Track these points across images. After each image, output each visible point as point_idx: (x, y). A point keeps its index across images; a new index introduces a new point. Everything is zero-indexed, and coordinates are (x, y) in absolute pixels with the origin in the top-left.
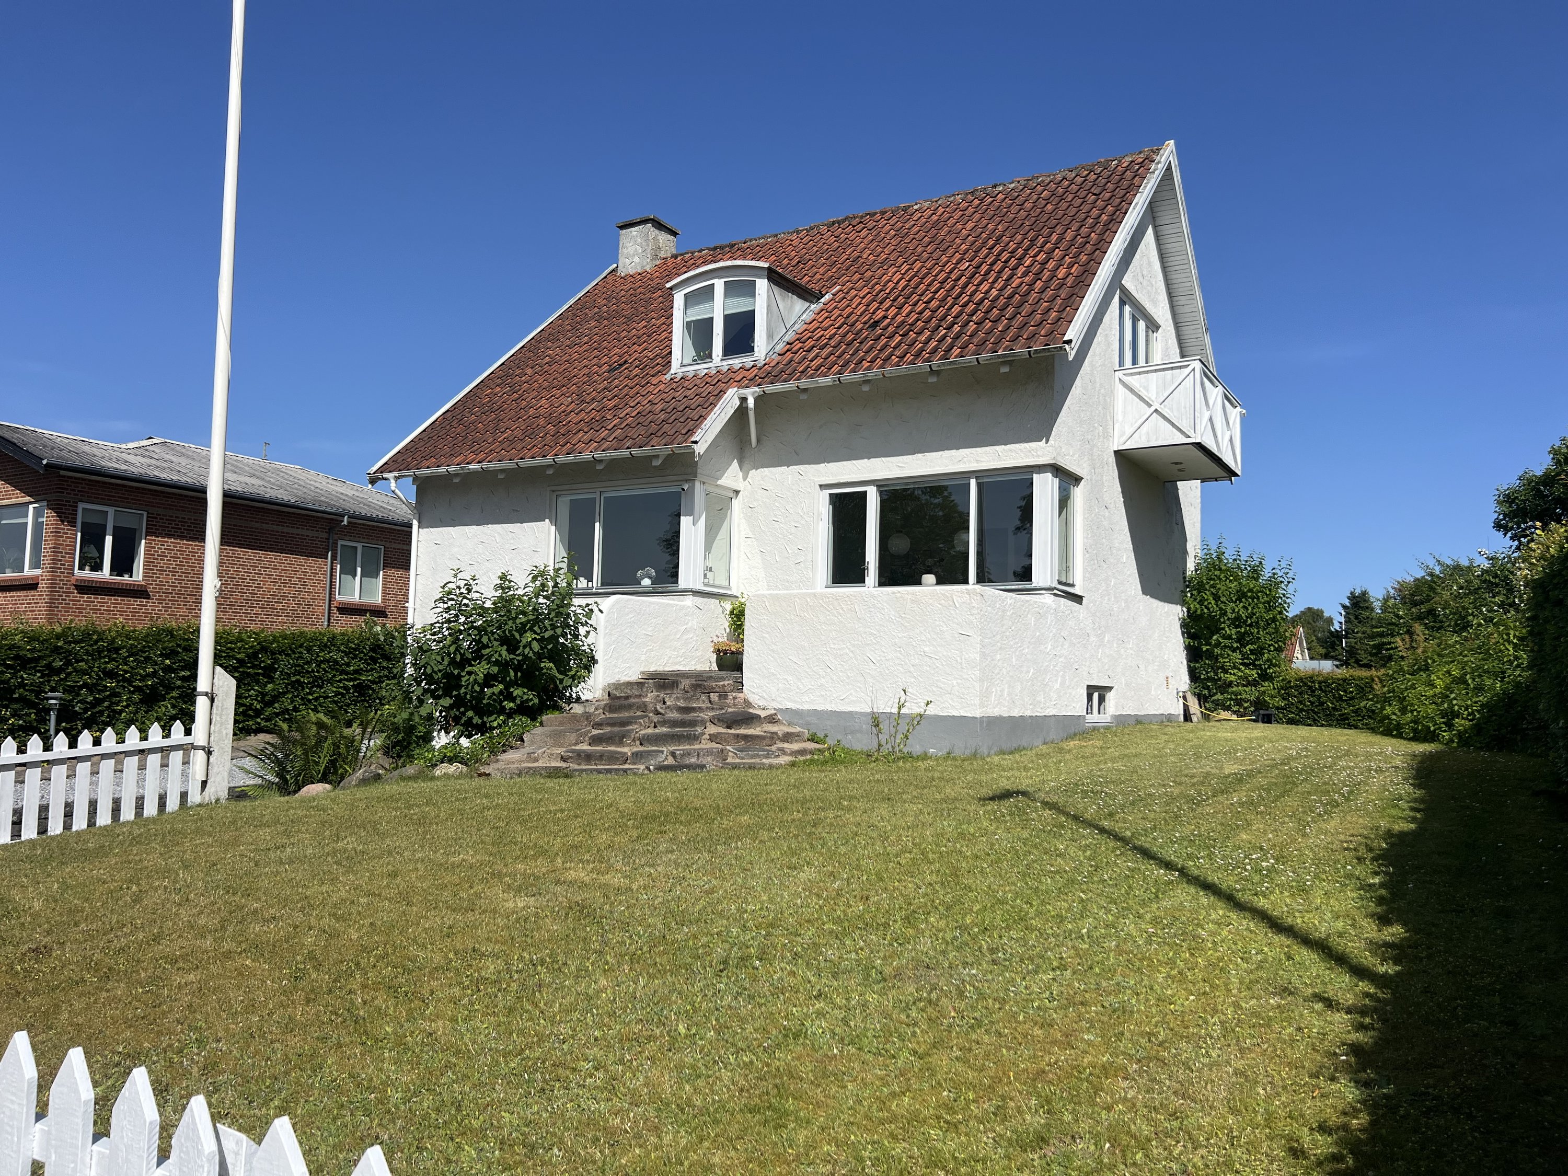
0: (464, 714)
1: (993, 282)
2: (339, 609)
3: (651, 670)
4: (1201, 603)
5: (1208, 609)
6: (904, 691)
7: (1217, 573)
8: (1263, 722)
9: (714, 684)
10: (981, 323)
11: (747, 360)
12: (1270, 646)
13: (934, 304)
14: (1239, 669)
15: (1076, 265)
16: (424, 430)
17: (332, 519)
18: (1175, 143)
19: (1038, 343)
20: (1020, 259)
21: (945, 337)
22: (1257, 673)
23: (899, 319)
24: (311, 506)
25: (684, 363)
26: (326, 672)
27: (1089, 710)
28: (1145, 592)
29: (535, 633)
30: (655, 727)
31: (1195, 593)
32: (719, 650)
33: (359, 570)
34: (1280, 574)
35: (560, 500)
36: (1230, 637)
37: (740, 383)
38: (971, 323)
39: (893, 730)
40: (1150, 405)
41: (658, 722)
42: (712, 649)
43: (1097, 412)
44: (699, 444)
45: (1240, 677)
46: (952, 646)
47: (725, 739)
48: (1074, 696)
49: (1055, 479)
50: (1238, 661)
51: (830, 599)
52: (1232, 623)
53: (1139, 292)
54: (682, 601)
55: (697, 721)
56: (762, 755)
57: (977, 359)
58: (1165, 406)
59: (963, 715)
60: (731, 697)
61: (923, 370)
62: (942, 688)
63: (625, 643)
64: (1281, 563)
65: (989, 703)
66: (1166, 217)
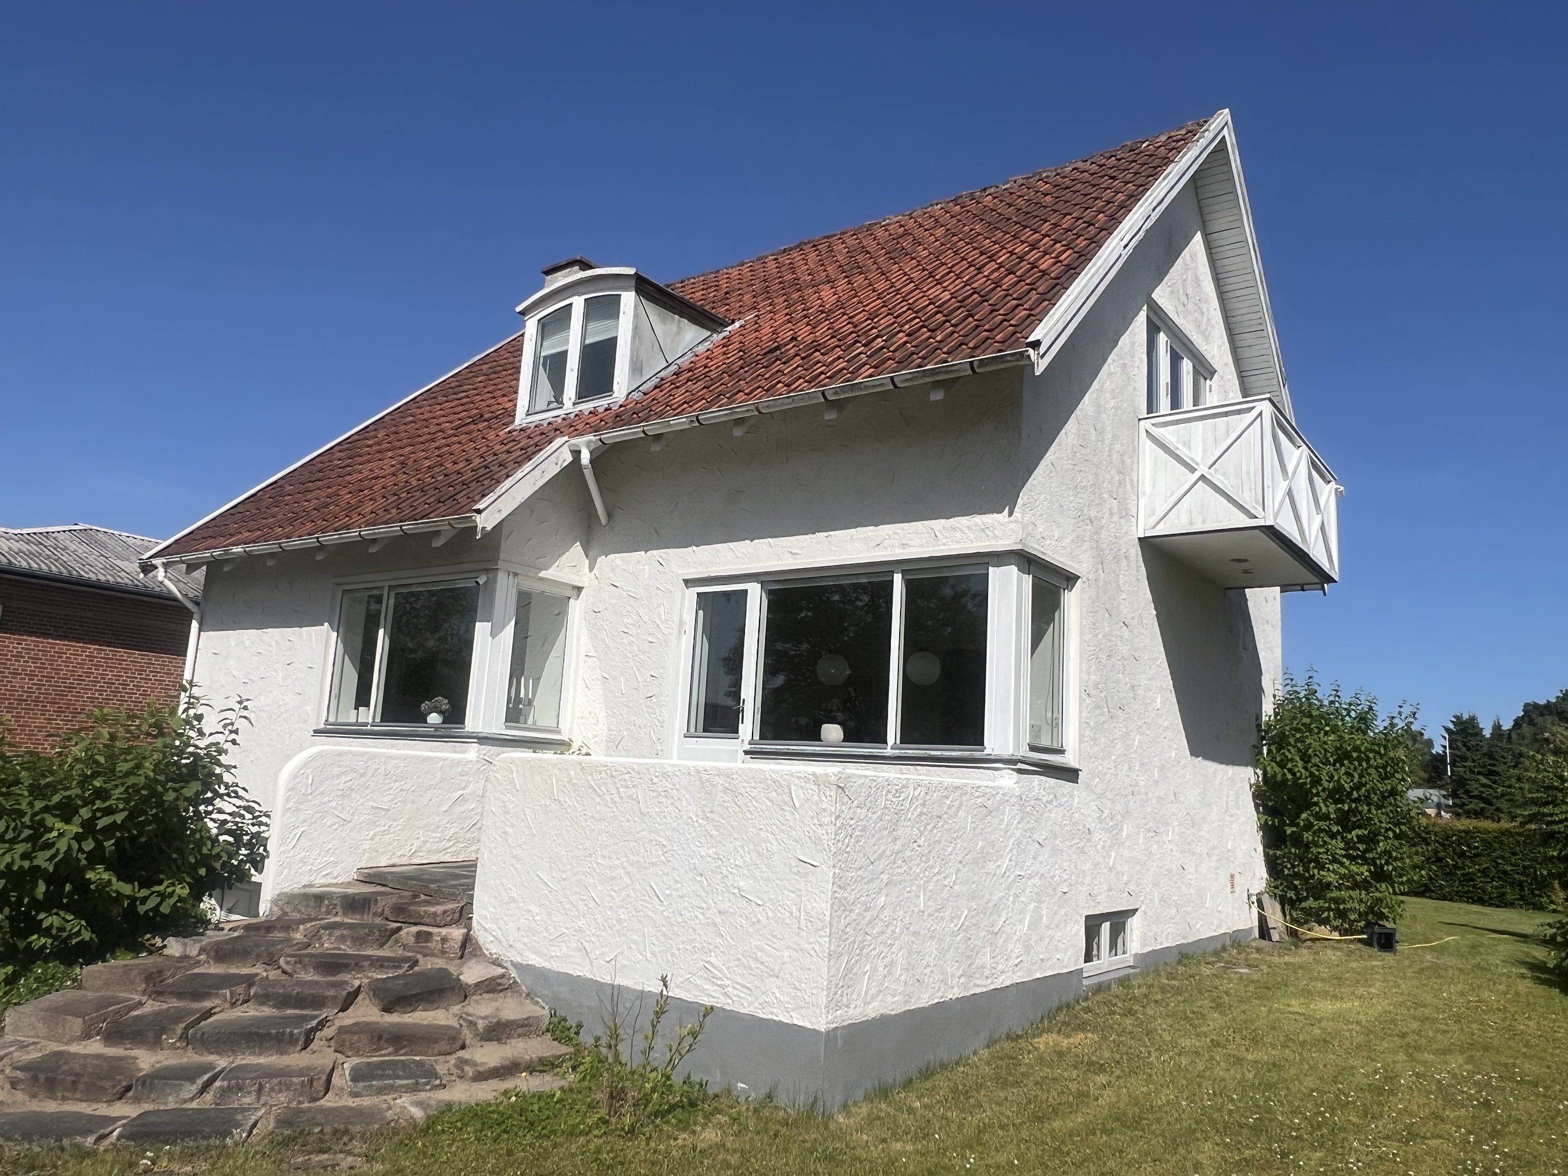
4: (1282, 765)
5: (1294, 774)
7: (1307, 720)
12: (1387, 830)
14: (1342, 864)
15: (1069, 252)
18: (1231, 111)
19: (988, 350)
22: (1369, 871)
25: (531, 411)
28: (1194, 752)
31: (1273, 748)
36: (1326, 817)
37: (576, 431)
40: (1193, 470)
43: (1108, 476)
44: (483, 514)
45: (1342, 877)
46: (786, 883)
47: (352, 1044)
48: (1059, 941)
49: (1025, 576)
50: (1338, 851)
51: (603, 775)
52: (1328, 797)
53: (1181, 317)
54: (464, 752)
55: (327, 997)
56: (402, 1086)
57: (892, 378)
58: (1216, 471)
59: (796, 1022)
60: (439, 938)
61: (814, 402)
62: (762, 963)
63: (329, 823)
64: (1402, 710)
65: (855, 996)
66: (1222, 221)
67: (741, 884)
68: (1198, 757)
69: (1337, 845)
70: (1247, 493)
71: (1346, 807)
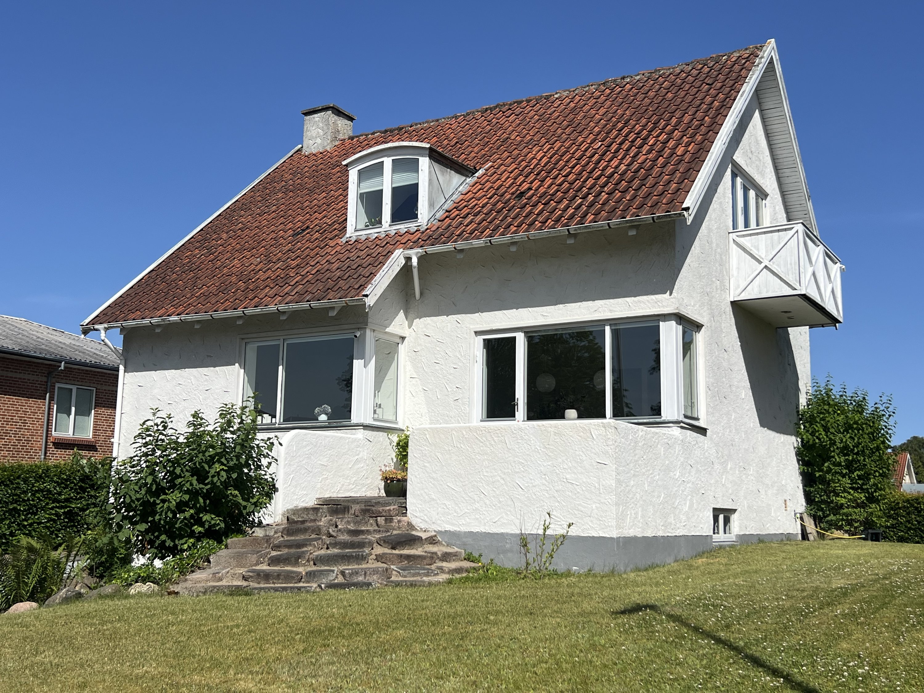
0: (158, 537)
1: (622, 159)
2: (54, 444)
3: (326, 496)
4: (813, 434)
5: (819, 439)
6: (549, 514)
7: (826, 407)
8: (872, 540)
9: (381, 509)
10: (611, 193)
11: (411, 226)
12: (875, 472)
13: (571, 177)
14: (849, 493)
15: (693, 144)
16: (132, 287)
17: (50, 365)
18: (776, 42)
19: (660, 210)
20: (645, 139)
21: (580, 205)
22: (865, 496)
23: (542, 190)
24: (32, 353)
25: (358, 228)
26: (41, 500)
27: (715, 530)
28: (763, 424)
29: (223, 464)
30: (328, 548)
31: (807, 425)
32: (386, 478)
33: (73, 409)
34: (882, 409)
35: (249, 347)
36: (839, 464)
37: (406, 245)
38: (603, 194)
39: (539, 550)
40: (760, 262)
41: (330, 543)
42: (381, 477)
43: (715, 268)
44: (369, 297)
45: (850, 500)
46: (592, 474)
47: (390, 559)
48: (702, 518)
49: (679, 326)
50: (847, 485)
51: (484, 432)
52: (841, 452)
53: (749, 166)
54: (354, 434)
55: (366, 543)
56: (422, 573)
57: (608, 224)
58: (773, 263)
59: (601, 535)
60: (396, 521)
61: (562, 234)
62: (582, 511)
63: (303, 473)
64: (882, 399)
65: (625, 524)
66: (770, 103)
67: (568, 476)
68: (764, 427)
69: (846, 481)
70: (791, 276)
71: (851, 458)
